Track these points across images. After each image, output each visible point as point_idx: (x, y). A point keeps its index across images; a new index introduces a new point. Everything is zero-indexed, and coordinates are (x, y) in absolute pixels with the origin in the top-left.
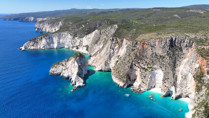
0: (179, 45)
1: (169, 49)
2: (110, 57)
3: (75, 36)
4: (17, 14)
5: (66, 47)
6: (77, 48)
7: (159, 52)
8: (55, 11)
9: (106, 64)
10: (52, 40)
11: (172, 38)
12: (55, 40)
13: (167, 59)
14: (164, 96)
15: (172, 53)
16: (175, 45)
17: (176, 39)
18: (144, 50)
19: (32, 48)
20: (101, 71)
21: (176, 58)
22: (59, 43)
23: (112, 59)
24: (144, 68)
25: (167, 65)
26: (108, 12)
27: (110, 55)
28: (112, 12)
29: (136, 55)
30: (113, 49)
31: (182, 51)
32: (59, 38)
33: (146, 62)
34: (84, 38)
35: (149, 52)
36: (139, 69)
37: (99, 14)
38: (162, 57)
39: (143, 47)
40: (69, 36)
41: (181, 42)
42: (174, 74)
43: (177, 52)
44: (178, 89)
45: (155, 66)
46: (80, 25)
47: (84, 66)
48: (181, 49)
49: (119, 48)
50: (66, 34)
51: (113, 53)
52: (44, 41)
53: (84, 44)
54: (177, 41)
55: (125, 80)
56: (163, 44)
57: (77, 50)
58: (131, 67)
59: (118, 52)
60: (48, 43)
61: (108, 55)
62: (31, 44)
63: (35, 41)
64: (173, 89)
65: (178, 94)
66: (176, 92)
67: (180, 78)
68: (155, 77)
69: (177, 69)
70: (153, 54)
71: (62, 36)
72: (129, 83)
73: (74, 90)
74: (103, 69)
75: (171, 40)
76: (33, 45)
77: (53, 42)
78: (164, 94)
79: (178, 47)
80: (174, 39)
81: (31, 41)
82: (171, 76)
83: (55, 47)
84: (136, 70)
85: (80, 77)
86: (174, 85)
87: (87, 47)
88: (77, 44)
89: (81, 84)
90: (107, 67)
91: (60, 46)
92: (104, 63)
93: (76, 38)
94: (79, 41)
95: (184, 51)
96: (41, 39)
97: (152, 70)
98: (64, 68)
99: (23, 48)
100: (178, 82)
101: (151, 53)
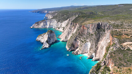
0: (103, 28)
1: (96, 30)
2: (69, 34)
3: (59, 21)
4: (40, 9)
5: (54, 27)
6: (59, 28)
7: (91, 31)
8: (61, 7)
9: (66, 37)
10: (47, 23)
11: (99, 23)
12: (48, 23)
13: (94, 36)
14: (89, 58)
15: (97, 33)
16: (101, 28)
17: (102, 24)
18: (84, 30)
19: (36, 27)
20: (63, 41)
21: (100, 36)
22: (50, 25)
23: (70, 35)
24: (82, 41)
25: (94, 40)
26: (90, 7)
27: (69, 32)
28: (92, 7)
29: (79, 33)
30: (71, 29)
31: (105, 32)
32: (50, 23)
33: (84, 37)
34: (63, 23)
35: (86, 32)
36: (80, 41)
37: (83, 9)
38: (92, 35)
39: (83, 28)
40: (56, 22)
41: (105, 26)
42: (96, 46)
43: (101, 32)
44: (97, 55)
45: (88, 40)
46: (63, 16)
47: (53, 37)
48: (104, 31)
49: (74, 29)
50: (54, 20)
51: (71, 31)
52: (42, 24)
53: (63, 27)
54: (102, 25)
55: (70, 47)
56: (93, 27)
57: (58, 30)
58: (75, 40)
59: (73, 31)
60: (44, 25)
61: (68, 33)
62: (36, 25)
63: (38, 23)
64: (94, 54)
65: (97, 58)
66: (96, 56)
67: (100, 48)
68: (87, 46)
69: (99, 43)
70: (88, 33)
71: (52, 21)
72: (73, 49)
73: (42, 49)
74: (64, 41)
75: (98, 25)
76: (37, 26)
77: (47, 25)
78: (89, 57)
79: (103, 29)
80: (100, 24)
81: (36, 23)
82: (94, 46)
83: (48, 27)
84: (78, 42)
85: (48, 43)
86: (95, 52)
87: (64, 28)
88: (59, 26)
89: (47, 47)
90: (66, 40)
91: (50, 27)
92: (65, 37)
93: (59, 23)
94: (60, 24)
95: (106, 32)
96: (41, 23)
97: (86, 42)
98: (42, 38)
99: (32, 27)
100: (98, 51)
101: (87, 32)
